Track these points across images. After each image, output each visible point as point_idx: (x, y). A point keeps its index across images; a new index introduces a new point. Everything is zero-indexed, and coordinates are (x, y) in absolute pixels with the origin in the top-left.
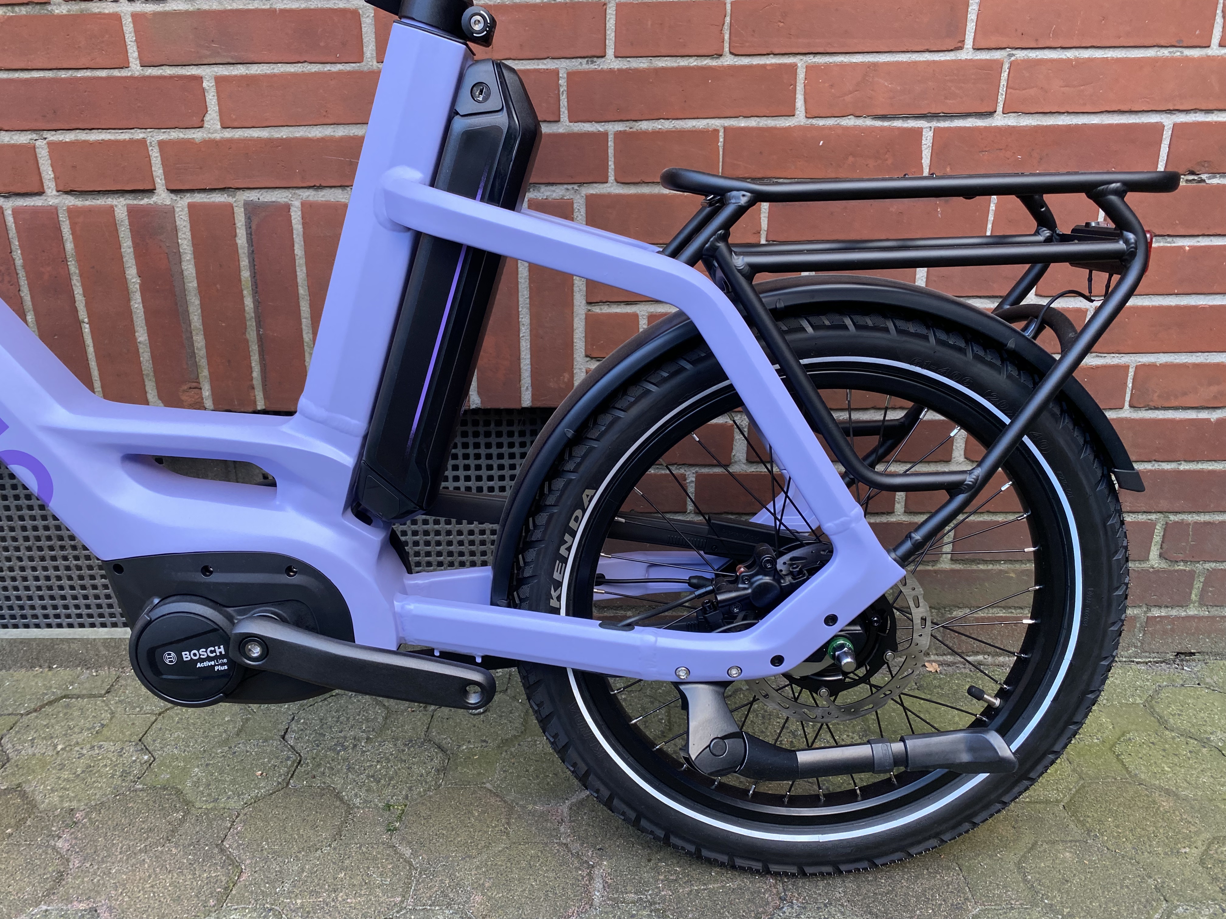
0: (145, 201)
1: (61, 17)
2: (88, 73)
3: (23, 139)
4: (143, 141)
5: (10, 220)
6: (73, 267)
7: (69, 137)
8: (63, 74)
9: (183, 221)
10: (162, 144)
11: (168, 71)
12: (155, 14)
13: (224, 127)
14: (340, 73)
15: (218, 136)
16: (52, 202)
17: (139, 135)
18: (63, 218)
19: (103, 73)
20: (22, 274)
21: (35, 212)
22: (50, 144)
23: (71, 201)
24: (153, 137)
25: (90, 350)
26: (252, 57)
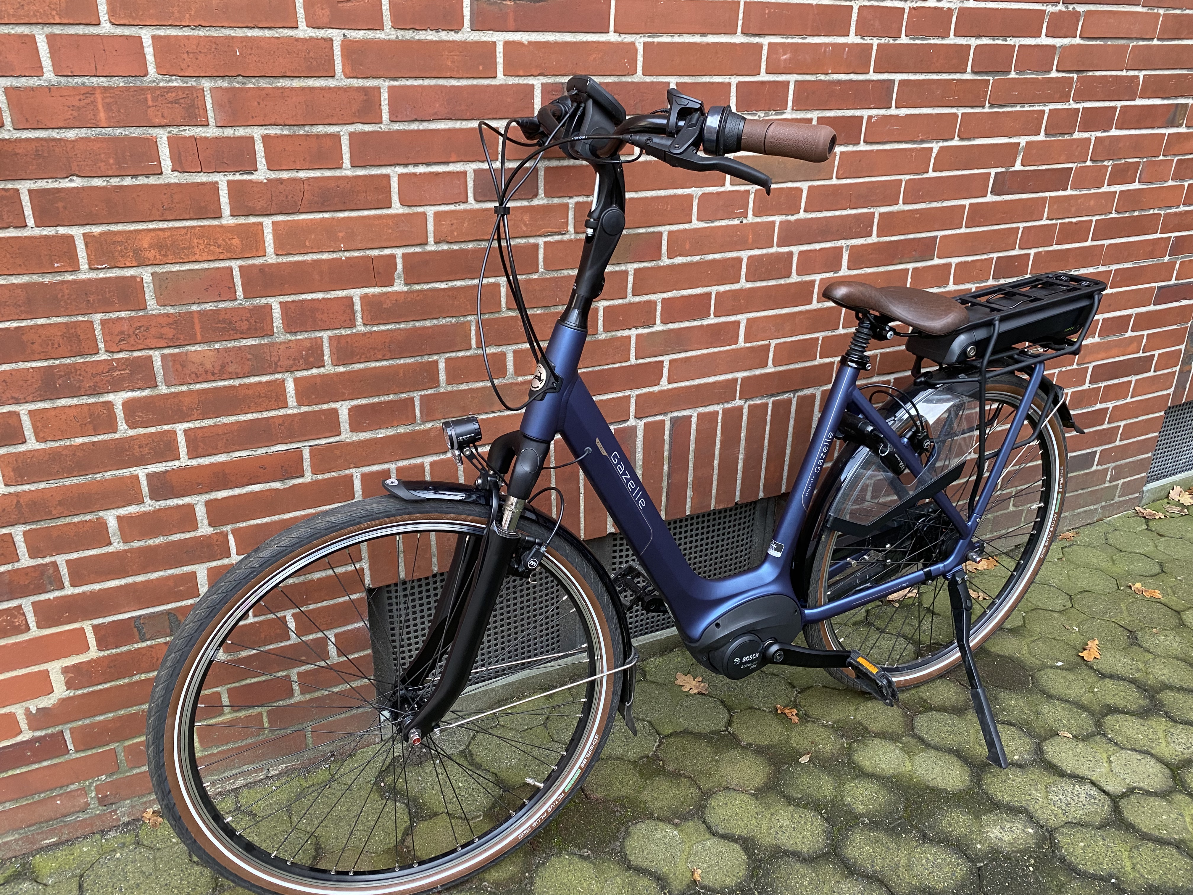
1: (603, 341)
2: (609, 366)
4: (629, 396)
8: (597, 369)
9: (640, 433)
10: (637, 396)
11: (649, 360)
12: (649, 334)
13: (669, 383)
14: (728, 351)
15: (665, 388)
17: (627, 393)
19: (617, 365)
24: (634, 393)
25: (582, 509)
26: (689, 348)
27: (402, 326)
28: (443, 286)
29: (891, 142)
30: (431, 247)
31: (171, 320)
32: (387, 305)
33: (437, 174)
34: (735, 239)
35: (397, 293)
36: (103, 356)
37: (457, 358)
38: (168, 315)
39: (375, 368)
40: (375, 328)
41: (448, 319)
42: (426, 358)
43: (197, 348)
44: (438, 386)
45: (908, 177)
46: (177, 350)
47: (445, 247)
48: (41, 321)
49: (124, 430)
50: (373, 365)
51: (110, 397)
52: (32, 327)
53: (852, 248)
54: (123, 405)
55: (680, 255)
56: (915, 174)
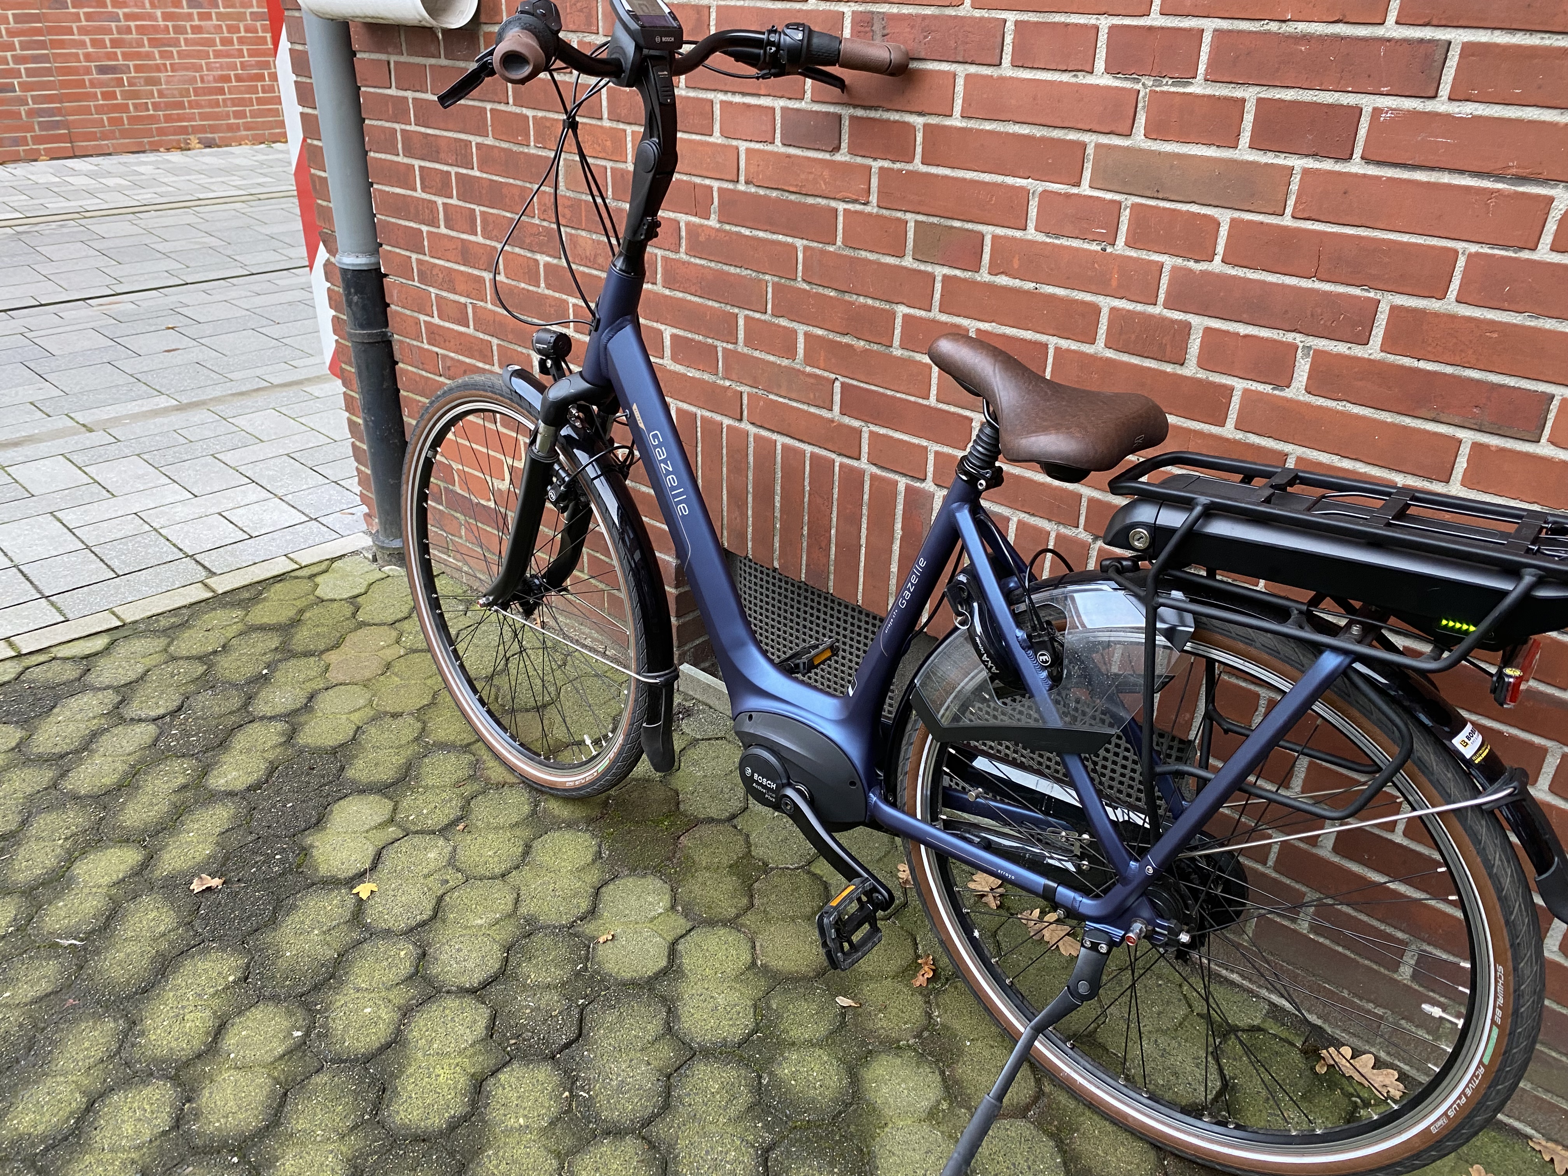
0: (918, 484)
1: (897, 358)
2: (904, 396)
3: (856, 423)
4: (926, 448)
5: (837, 469)
6: (865, 511)
7: (882, 431)
8: (889, 393)
9: (937, 505)
10: (937, 453)
11: (953, 409)
16: (863, 466)
17: (924, 443)
18: (867, 479)
19: (912, 399)
20: (835, 503)
21: (852, 469)
22: (871, 433)
23: (874, 470)
24: (934, 447)
25: (862, 564)
27: (713, 265)
28: (746, 232)
29: (1432, 169)
30: (741, 187)
31: (569, 203)
32: (702, 238)
33: (749, 106)
34: (1089, 273)
35: (711, 227)
36: (536, 221)
37: (753, 319)
38: (569, 198)
39: (690, 302)
40: (692, 260)
41: (749, 272)
42: (729, 307)
43: (583, 233)
44: (736, 343)
45: (1474, 248)
46: (573, 232)
47: (753, 190)
48: (511, 181)
49: (543, 289)
50: (689, 297)
51: (538, 257)
52: (507, 184)
53: (1319, 356)
54: (545, 265)
55: (1007, 275)
56: (1494, 245)
